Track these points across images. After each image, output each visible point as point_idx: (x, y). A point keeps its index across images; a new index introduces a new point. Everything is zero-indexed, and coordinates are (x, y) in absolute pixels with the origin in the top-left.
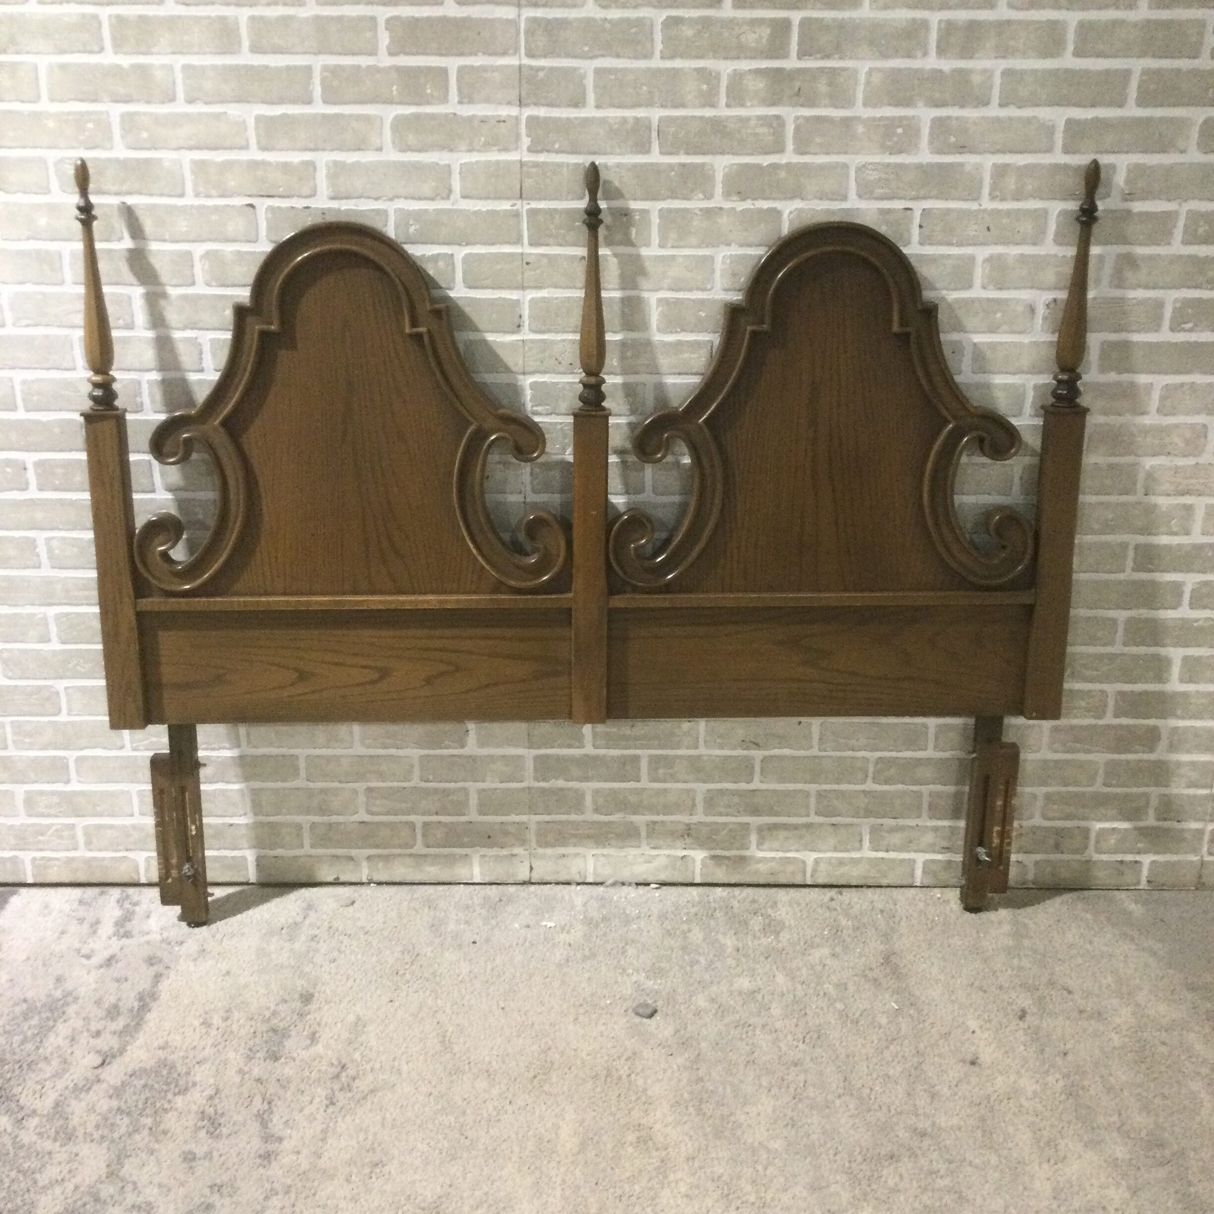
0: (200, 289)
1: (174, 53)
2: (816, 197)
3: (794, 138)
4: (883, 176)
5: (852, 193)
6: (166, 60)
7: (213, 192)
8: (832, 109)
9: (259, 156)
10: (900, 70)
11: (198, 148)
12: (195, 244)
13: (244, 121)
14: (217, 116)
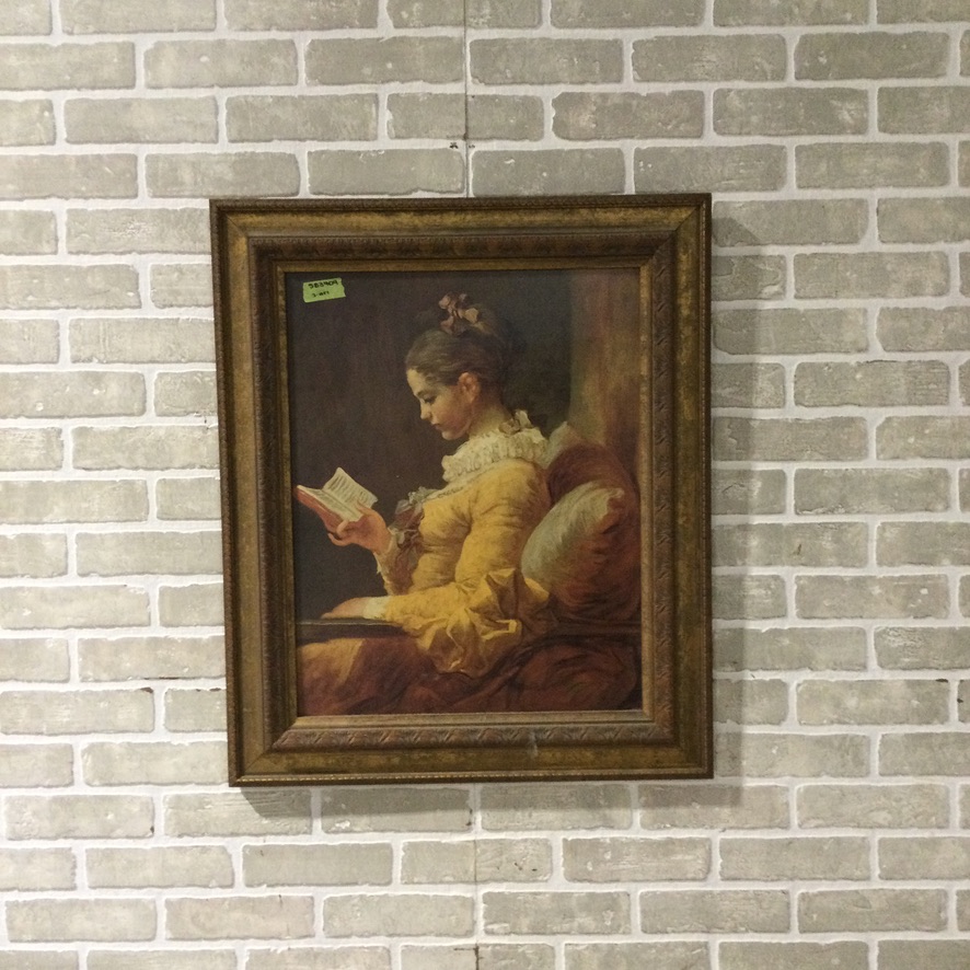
0: (80, 789)
1: (69, 522)
2: (828, 667)
3: (798, 601)
4: (909, 643)
5: (873, 663)
6: (60, 529)
7: (104, 676)
8: (841, 568)
9: (163, 633)
10: (918, 525)
11: (91, 627)
12: (78, 737)
13: (147, 594)
14: (115, 590)
